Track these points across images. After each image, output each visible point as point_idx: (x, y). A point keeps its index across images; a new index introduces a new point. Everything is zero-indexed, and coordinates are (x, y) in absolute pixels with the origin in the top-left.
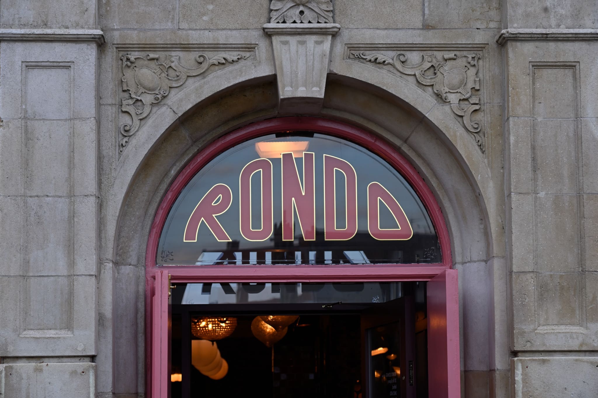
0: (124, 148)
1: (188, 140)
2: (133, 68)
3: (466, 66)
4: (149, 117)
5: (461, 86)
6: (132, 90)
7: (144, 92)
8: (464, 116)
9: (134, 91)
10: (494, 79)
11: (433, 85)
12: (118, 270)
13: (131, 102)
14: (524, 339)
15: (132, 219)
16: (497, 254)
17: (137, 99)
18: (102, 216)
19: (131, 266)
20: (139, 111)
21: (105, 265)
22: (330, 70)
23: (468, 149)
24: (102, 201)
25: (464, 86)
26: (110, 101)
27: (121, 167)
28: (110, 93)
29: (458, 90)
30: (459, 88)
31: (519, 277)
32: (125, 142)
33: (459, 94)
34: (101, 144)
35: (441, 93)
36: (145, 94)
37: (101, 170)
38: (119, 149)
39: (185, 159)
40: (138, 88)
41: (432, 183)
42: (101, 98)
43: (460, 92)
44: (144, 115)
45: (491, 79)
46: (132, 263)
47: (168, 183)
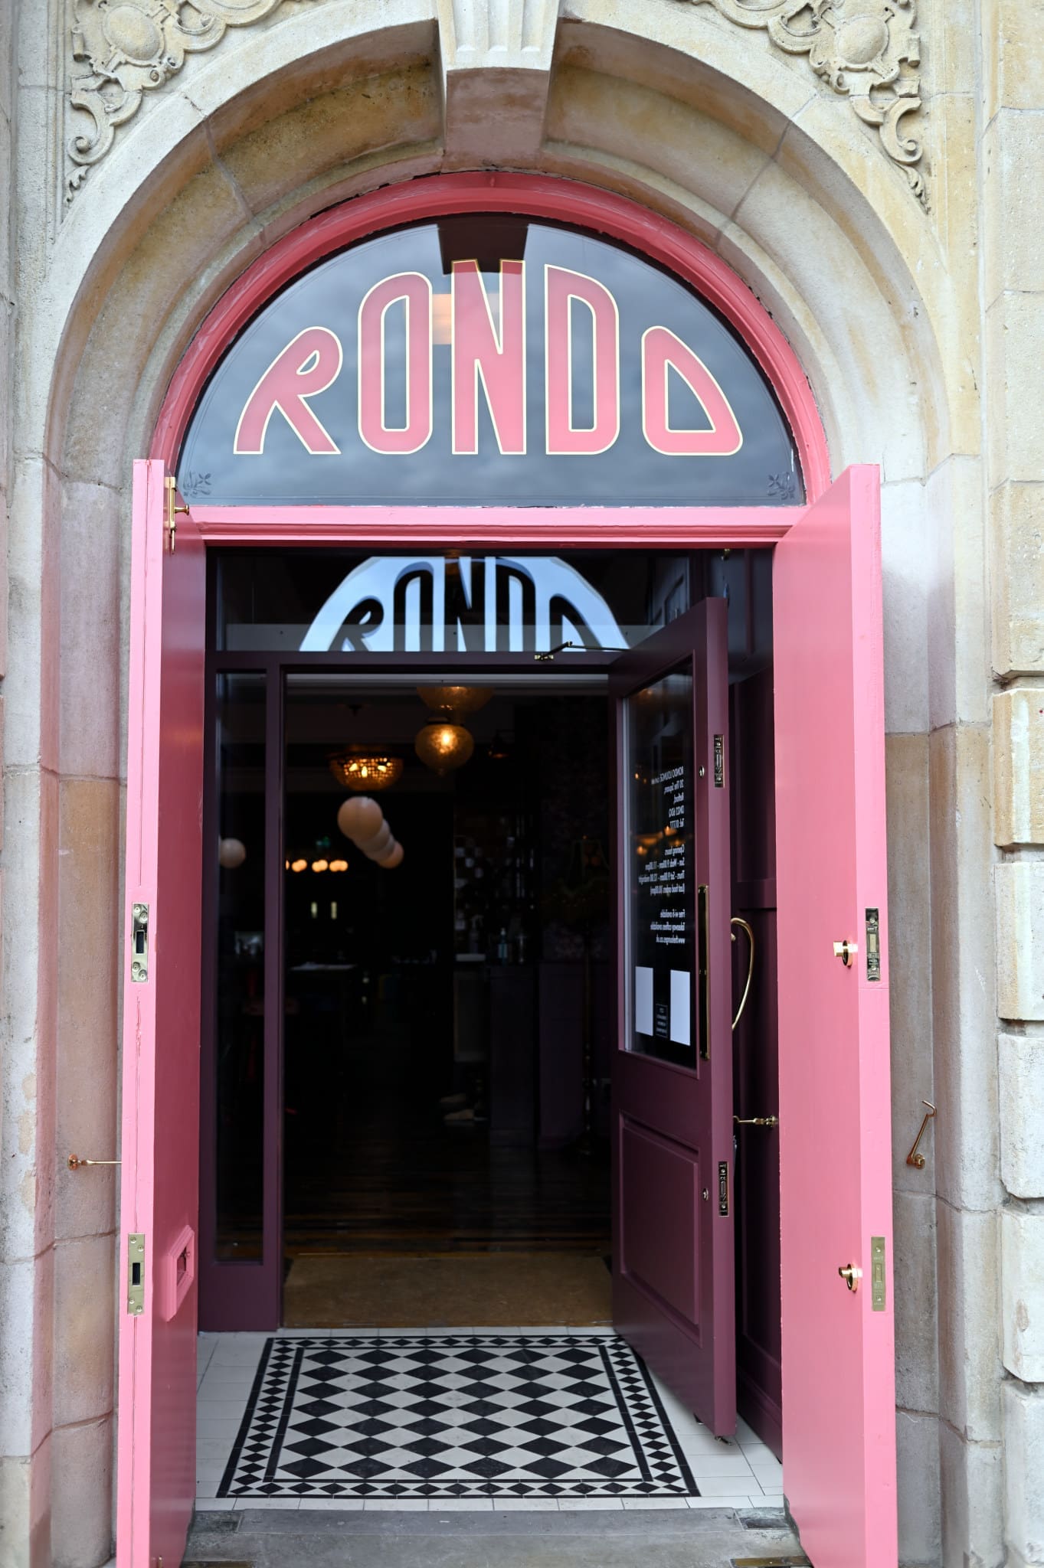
0: (76, 193)
1: (234, 200)
2: (99, 7)
3: (887, 9)
4: (136, 120)
5: (875, 55)
6: (97, 55)
7: (123, 62)
8: (882, 124)
9: (101, 58)
10: (954, 35)
11: (807, 53)
12: (68, 491)
13: (94, 83)
14: (1034, 643)
15: (104, 377)
16: (960, 448)
17: (108, 77)
18: (21, 349)
19: (102, 487)
20: (111, 105)
21: (27, 464)
22: (565, 12)
23: (894, 199)
24: (19, 312)
25: (882, 55)
26: (42, 79)
27: (67, 235)
28: (42, 61)
29: (868, 63)
30: (870, 59)
31: (1022, 493)
32: (77, 176)
33: (871, 74)
34: (20, 179)
35: (830, 67)
36: (128, 66)
37: (18, 239)
38: (63, 196)
39: (231, 254)
40: (110, 51)
41: (794, 312)
42: (21, 73)
43: (873, 70)
44: (123, 115)
45: (947, 35)
46: (106, 479)
47: (192, 306)
